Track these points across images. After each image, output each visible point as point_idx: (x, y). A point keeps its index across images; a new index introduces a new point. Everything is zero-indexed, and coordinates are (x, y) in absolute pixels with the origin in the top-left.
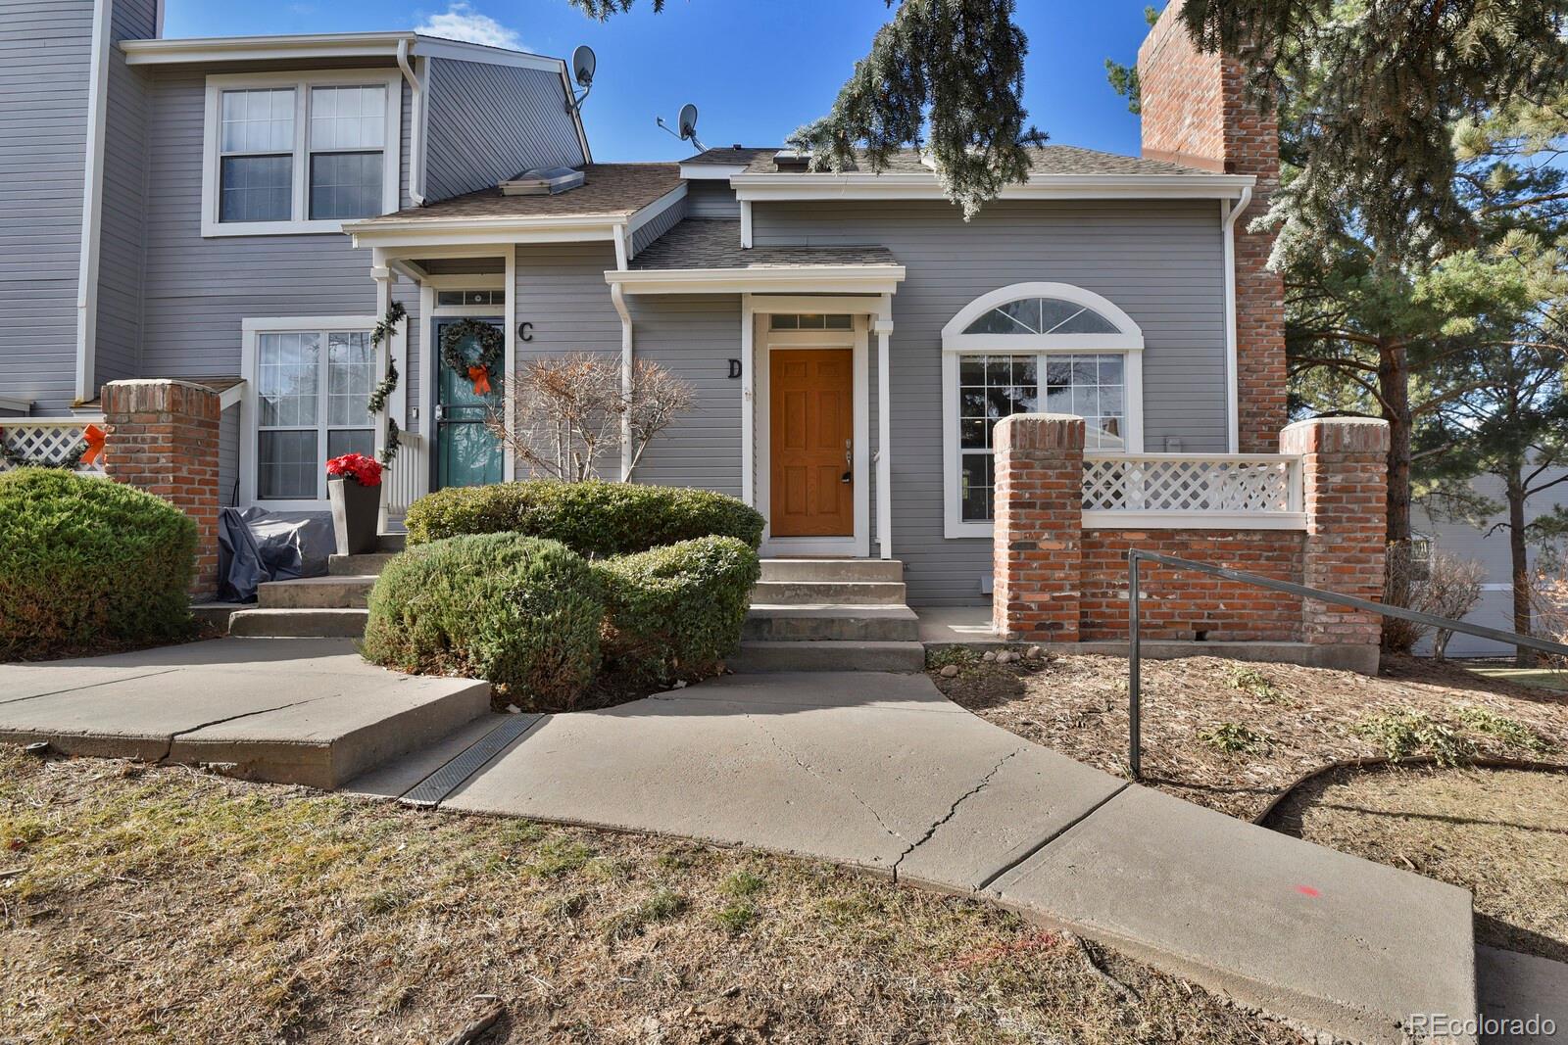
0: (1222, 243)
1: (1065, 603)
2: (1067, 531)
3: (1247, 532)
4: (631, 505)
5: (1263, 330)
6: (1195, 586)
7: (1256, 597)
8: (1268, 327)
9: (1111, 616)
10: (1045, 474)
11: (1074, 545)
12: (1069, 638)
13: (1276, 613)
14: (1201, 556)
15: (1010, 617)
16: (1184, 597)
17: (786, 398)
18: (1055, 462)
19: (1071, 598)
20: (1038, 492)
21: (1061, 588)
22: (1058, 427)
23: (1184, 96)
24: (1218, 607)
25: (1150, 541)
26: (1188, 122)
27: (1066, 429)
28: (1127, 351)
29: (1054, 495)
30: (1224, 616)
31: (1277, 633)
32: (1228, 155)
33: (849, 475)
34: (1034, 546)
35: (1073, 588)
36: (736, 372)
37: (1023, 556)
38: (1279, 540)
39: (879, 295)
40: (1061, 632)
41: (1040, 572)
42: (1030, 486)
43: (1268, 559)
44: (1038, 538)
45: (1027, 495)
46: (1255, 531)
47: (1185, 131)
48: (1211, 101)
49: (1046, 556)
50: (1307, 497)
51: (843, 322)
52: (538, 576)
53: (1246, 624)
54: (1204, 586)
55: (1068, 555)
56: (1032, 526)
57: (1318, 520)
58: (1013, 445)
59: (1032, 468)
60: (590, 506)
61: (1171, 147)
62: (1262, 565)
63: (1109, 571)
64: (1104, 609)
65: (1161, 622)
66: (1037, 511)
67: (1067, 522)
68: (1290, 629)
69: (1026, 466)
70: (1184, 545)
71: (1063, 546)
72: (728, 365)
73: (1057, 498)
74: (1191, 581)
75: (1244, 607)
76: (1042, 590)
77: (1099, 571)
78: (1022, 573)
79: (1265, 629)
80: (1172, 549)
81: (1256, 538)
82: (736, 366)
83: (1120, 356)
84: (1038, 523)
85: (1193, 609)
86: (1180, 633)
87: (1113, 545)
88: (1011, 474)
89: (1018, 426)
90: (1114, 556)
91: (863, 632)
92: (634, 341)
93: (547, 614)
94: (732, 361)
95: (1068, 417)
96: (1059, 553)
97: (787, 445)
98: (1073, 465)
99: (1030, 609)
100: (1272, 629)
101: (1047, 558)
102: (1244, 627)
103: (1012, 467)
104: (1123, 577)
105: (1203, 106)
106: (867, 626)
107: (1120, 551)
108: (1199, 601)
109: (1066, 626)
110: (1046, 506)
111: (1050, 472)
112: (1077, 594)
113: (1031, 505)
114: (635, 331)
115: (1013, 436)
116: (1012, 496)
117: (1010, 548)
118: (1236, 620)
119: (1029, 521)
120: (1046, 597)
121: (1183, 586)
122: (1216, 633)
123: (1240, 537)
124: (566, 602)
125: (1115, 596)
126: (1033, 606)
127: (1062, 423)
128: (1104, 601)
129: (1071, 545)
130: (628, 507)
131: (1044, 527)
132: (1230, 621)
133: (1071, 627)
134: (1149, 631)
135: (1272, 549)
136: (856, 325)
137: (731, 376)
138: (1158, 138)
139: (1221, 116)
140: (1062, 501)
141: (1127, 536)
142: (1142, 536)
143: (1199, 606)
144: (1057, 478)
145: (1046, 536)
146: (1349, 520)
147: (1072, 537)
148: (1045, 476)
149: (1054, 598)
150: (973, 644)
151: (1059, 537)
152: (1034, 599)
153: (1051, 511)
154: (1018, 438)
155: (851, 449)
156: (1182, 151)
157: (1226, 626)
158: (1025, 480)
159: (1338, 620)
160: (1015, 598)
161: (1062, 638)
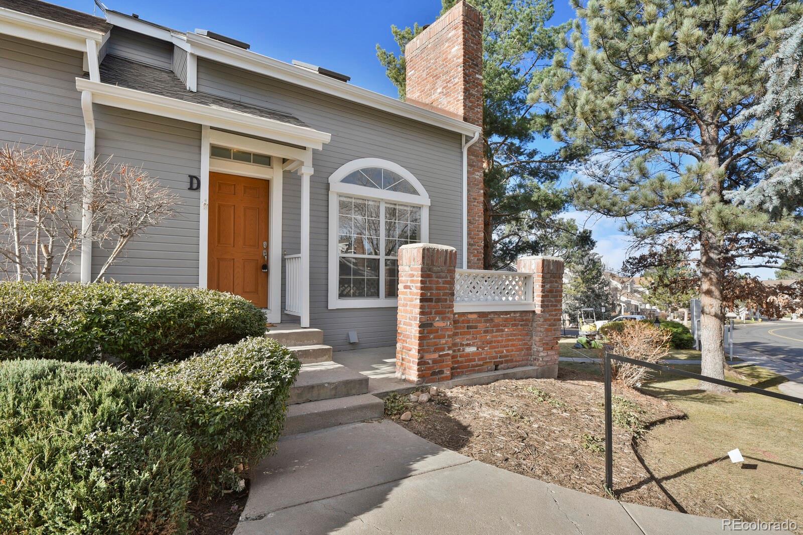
0: (462, 157)
1: (445, 358)
2: (447, 315)
3: (515, 312)
4: (165, 311)
5: (476, 203)
6: (495, 342)
7: (517, 346)
8: (478, 203)
9: (462, 362)
10: (438, 281)
11: (450, 323)
12: (446, 378)
13: (523, 352)
14: (497, 325)
15: (419, 370)
16: (491, 348)
17: (219, 207)
18: (443, 274)
19: (448, 355)
20: (434, 292)
21: (443, 350)
22: (445, 253)
23: (437, 77)
24: (503, 352)
25: (479, 318)
26: (439, 91)
27: (448, 255)
28: (423, 206)
29: (442, 294)
30: (506, 356)
31: (523, 362)
32: (465, 113)
33: (265, 266)
34: (431, 325)
35: (449, 349)
36: (195, 186)
37: (426, 331)
38: (525, 316)
39: (304, 148)
40: (443, 375)
41: (433, 340)
42: (430, 289)
43: (521, 325)
44: (433, 320)
45: (429, 294)
46: (517, 312)
47: (437, 95)
48: (456, 84)
49: (437, 331)
50: (535, 294)
51: (265, 160)
52: (112, 422)
53: (513, 360)
54: (498, 342)
55: (447, 330)
56: (431, 313)
57: (542, 306)
58: (423, 263)
59: (432, 277)
60: (118, 314)
61: (427, 101)
62: (518, 329)
63: (461, 337)
64: (459, 359)
65: (481, 363)
66: (433, 304)
67: (447, 310)
68: (527, 360)
69: (429, 276)
70: (492, 320)
71: (445, 325)
72: (188, 179)
73: (443, 296)
74: (494, 339)
75: (512, 351)
76: (435, 351)
77: (456, 337)
78: (425, 341)
79: (519, 361)
80: (487, 323)
81: (518, 315)
82: (195, 181)
83: (419, 208)
84: (433, 311)
85: (494, 354)
86: (489, 368)
87: (463, 322)
88: (421, 281)
89: (426, 251)
90: (464, 328)
91: (333, 392)
92: (96, 146)
93: (140, 470)
94: (192, 177)
95: (450, 248)
96: (443, 329)
97: (219, 242)
98: (451, 276)
99: (429, 364)
100: (522, 361)
101: (437, 332)
102: (511, 361)
103: (422, 276)
104: (468, 339)
105: (449, 85)
106: (336, 388)
107: (466, 325)
108: (496, 350)
109: (445, 372)
110: (438, 300)
111: (440, 280)
112: (450, 352)
113: (430, 300)
114: (98, 137)
115: (423, 257)
116: (422, 295)
117: (420, 327)
118: (509, 358)
119: (429, 310)
120: (436, 356)
121: (491, 342)
122: (502, 366)
123: (512, 315)
124: (158, 448)
125: (463, 351)
126: (430, 361)
127: (446, 251)
128: (459, 354)
129: (449, 323)
130: (163, 314)
131: (436, 313)
132: (507, 359)
133: (447, 372)
134: (476, 368)
135: (523, 320)
136: (275, 164)
137: (191, 188)
138: (419, 94)
139: (462, 93)
140: (445, 297)
141: (470, 316)
142: (475, 316)
143: (496, 352)
144: (443, 284)
145: (437, 319)
146: (551, 306)
147: (449, 319)
148: (438, 282)
149: (440, 356)
150: (399, 390)
151: (443, 319)
152: (431, 357)
153: (440, 304)
154: (426, 258)
155: (267, 248)
156: (434, 104)
157: (507, 361)
158: (428, 285)
159: (546, 354)
160: (421, 358)
161: (443, 379)
